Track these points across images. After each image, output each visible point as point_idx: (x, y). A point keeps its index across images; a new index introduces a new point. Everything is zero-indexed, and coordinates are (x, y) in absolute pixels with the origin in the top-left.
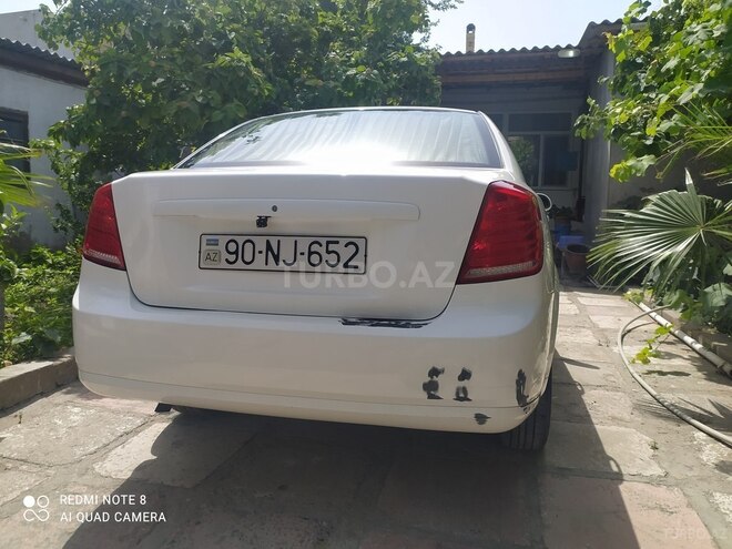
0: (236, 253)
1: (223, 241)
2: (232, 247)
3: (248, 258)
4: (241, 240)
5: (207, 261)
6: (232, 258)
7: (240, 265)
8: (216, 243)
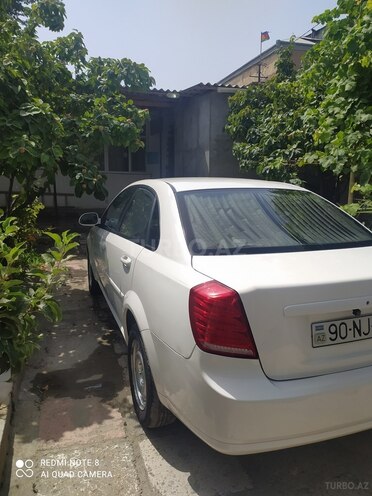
0: (336, 332)
1: (326, 326)
2: (333, 329)
3: (343, 335)
4: (338, 323)
5: (317, 341)
6: (334, 336)
7: (339, 340)
8: (322, 328)
